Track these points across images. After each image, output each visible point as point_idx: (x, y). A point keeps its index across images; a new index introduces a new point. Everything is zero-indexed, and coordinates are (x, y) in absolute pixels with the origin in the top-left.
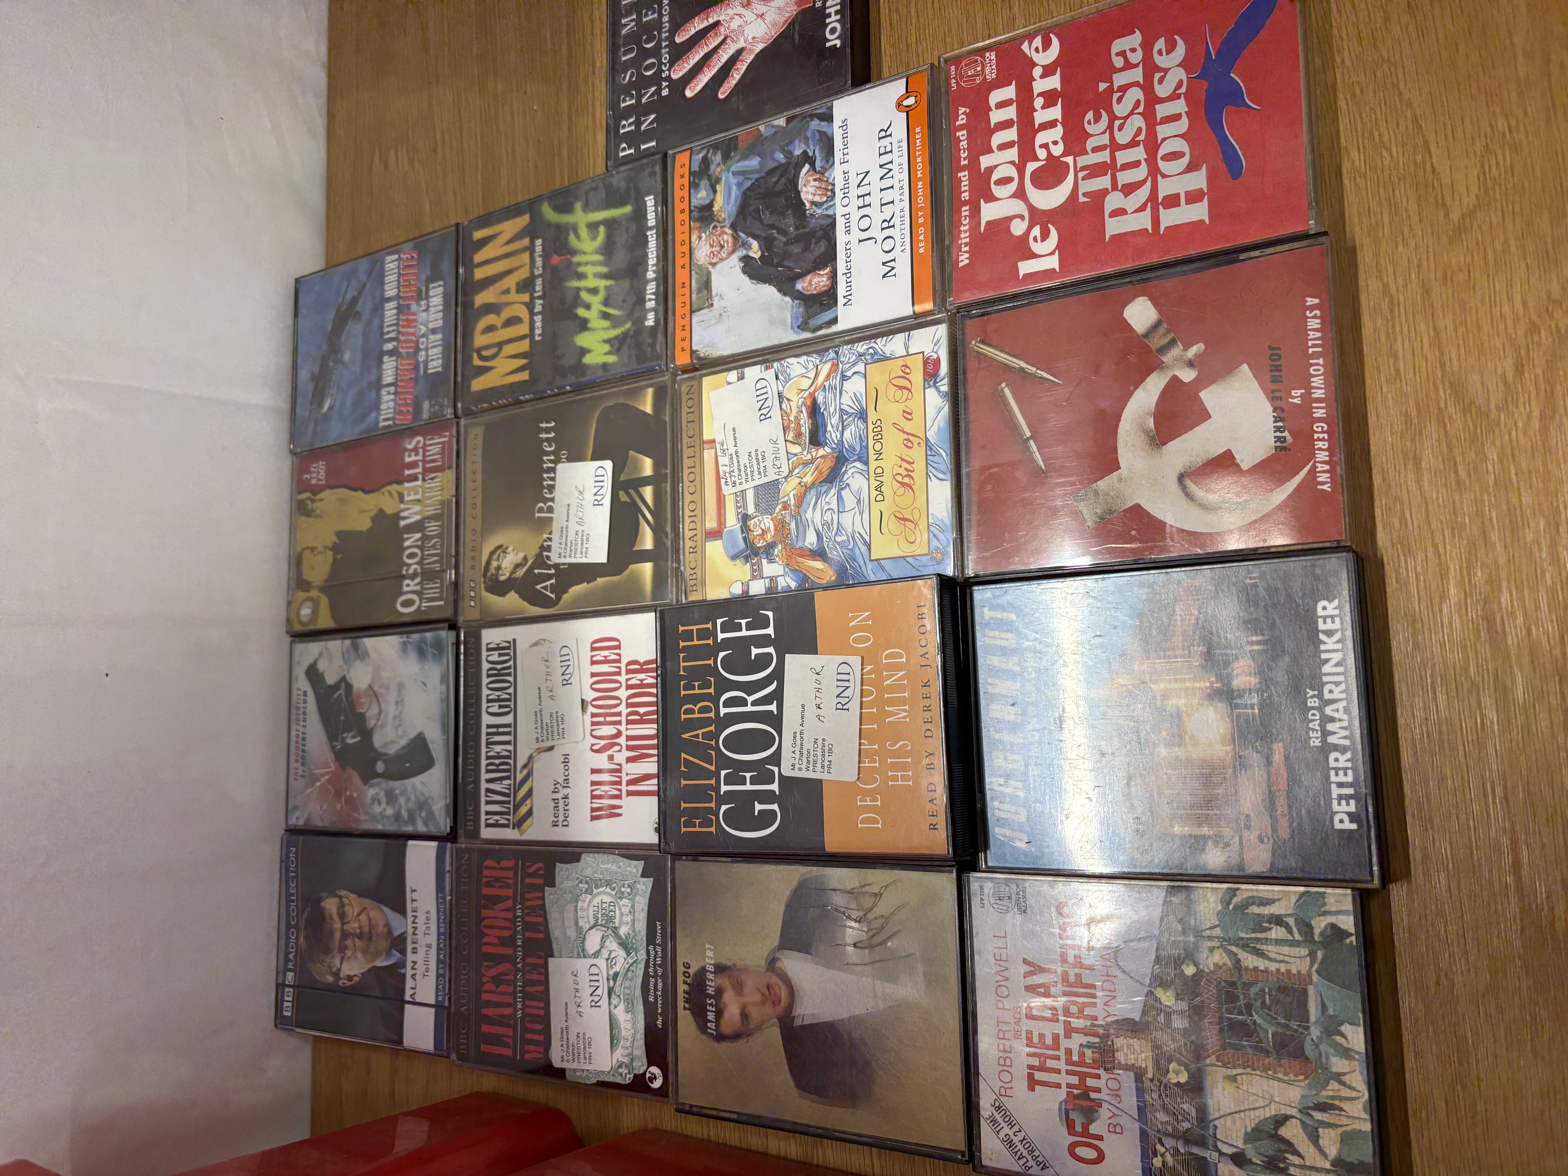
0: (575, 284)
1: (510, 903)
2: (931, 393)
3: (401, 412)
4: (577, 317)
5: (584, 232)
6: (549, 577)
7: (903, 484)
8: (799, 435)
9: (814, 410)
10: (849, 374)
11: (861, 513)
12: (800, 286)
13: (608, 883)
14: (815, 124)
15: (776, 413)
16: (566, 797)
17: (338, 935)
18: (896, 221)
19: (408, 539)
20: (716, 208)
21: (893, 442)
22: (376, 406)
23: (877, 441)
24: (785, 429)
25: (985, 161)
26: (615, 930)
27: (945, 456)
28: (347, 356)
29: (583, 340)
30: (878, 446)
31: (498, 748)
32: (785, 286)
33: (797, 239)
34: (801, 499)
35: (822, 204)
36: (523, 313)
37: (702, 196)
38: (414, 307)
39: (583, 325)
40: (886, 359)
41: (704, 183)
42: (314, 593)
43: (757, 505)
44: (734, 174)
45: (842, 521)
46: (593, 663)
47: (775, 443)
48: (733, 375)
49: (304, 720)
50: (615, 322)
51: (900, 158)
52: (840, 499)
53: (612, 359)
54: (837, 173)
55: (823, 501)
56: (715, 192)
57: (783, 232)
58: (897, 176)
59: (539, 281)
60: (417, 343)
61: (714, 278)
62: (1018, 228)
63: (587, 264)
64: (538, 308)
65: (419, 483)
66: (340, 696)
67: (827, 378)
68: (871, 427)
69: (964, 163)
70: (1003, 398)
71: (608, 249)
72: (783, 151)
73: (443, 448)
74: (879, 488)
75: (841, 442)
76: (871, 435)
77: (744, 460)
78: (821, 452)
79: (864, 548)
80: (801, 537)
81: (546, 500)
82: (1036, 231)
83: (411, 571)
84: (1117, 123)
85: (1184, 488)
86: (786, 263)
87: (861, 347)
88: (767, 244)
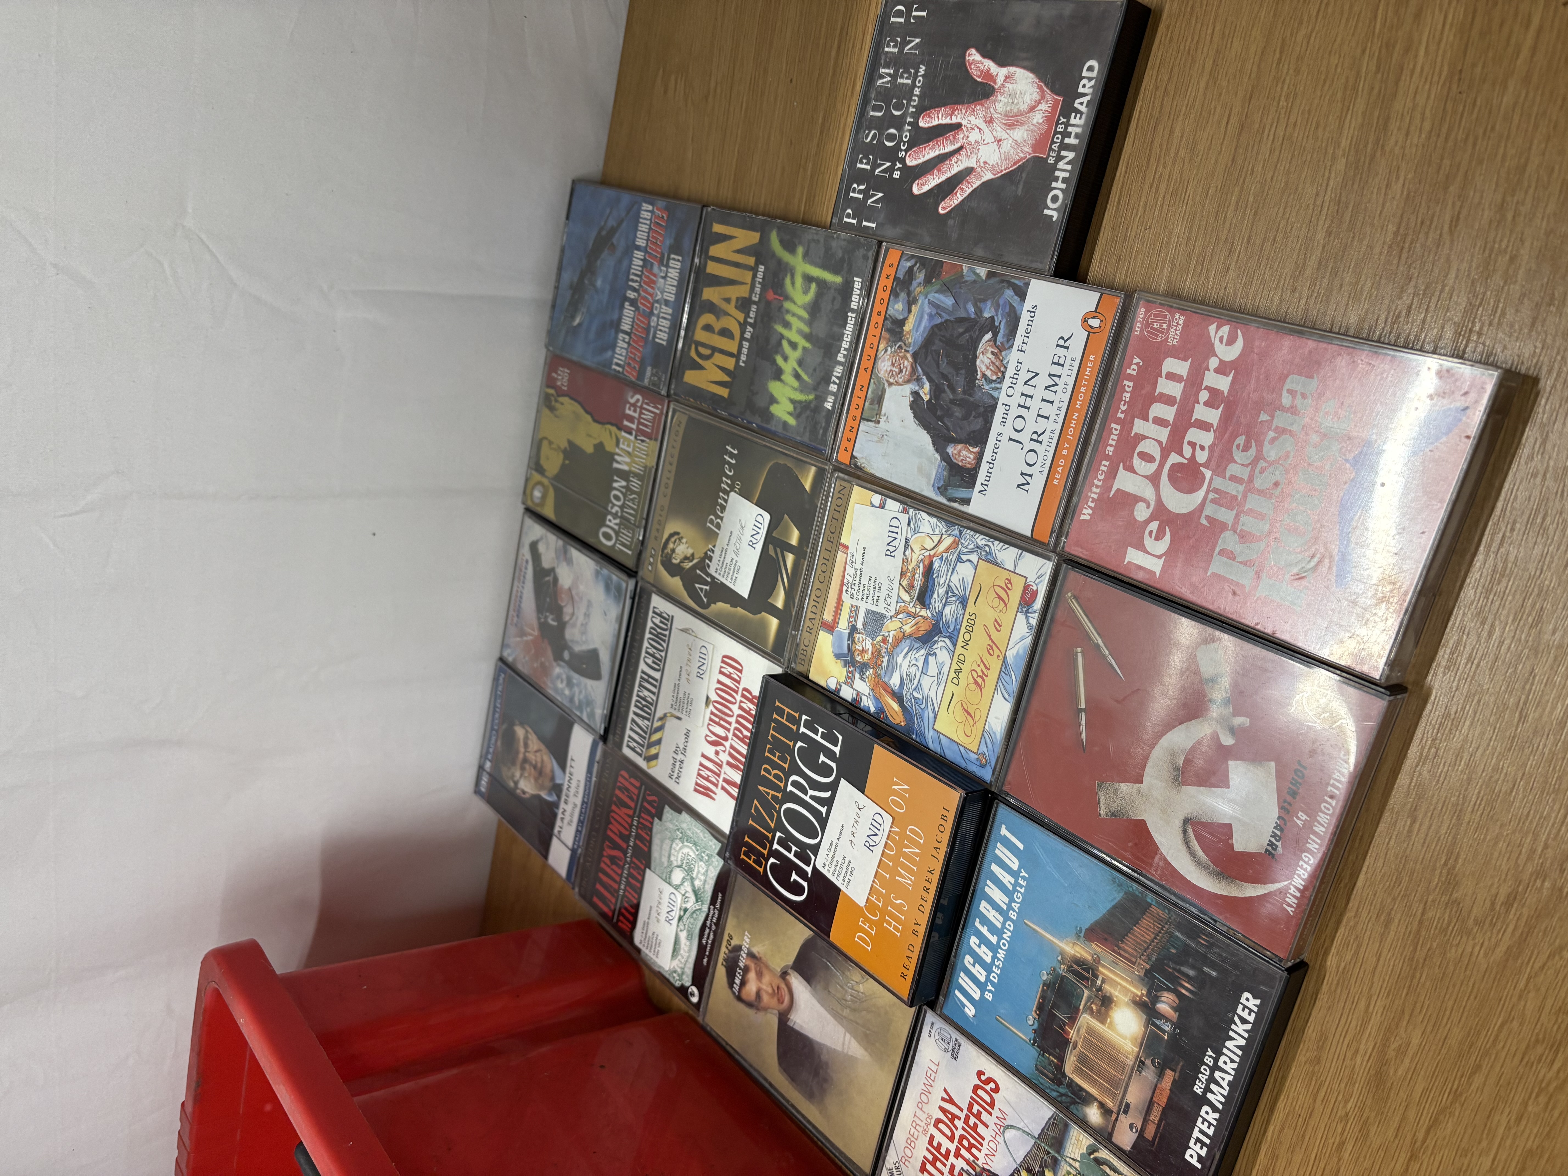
0: (780, 329)
2: (1021, 617)
3: (629, 364)
4: (774, 362)
5: (799, 281)
6: (705, 583)
7: (976, 683)
8: (911, 586)
9: (929, 571)
10: (964, 558)
12: (951, 450)
13: (695, 844)
14: (1009, 293)
15: (899, 554)
16: (682, 762)
17: (521, 756)
18: (1044, 438)
20: (907, 328)
21: (979, 641)
22: (613, 346)
23: (969, 632)
24: (903, 574)
25: (1140, 426)
26: (692, 879)
27: (1014, 680)
28: (599, 283)
29: (775, 387)
31: (646, 693)
32: (940, 441)
33: (961, 403)
34: (897, 642)
35: (991, 381)
36: (736, 330)
37: (898, 308)
38: (656, 269)
39: (778, 374)
40: (997, 564)
41: (903, 295)
42: (546, 481)
43: (864, 625)
44: (930, 302)
45: (922, 682)
46: (721, 672)
47: (891, 581)
48: (877, 499)
49: (524, 583)
50: (803, 387)
51: (1068, 378)
52: (926, 661)
53: (792, 421)
54: (1013, 357)
55: (912, 655)
57: (953, 389)
58: (1060, 394)
59: (754, 308)
60: (652, 305)
61: (887, 396)
62: (1141, 513)
63: (794, 315)
64: (748, 335)
65: (632, 438)
66: (549, 581)
67: (947, 550)
68: (967, 616)
69: (1121, 415)
70: (1075, 660)
71: (814, 309)
74: (958, 672)
75: (941, 613)
76: (965, 623)
77: (865, 581)
78: (923, 613)
79: (931, 715)
80: (889, 674)
81: (717, 517)
82: (1154, 526)
84: (1262, 464)
85: (1185, 831)
86: (946, 420)
87: (981, 540)
88: (936, 391)
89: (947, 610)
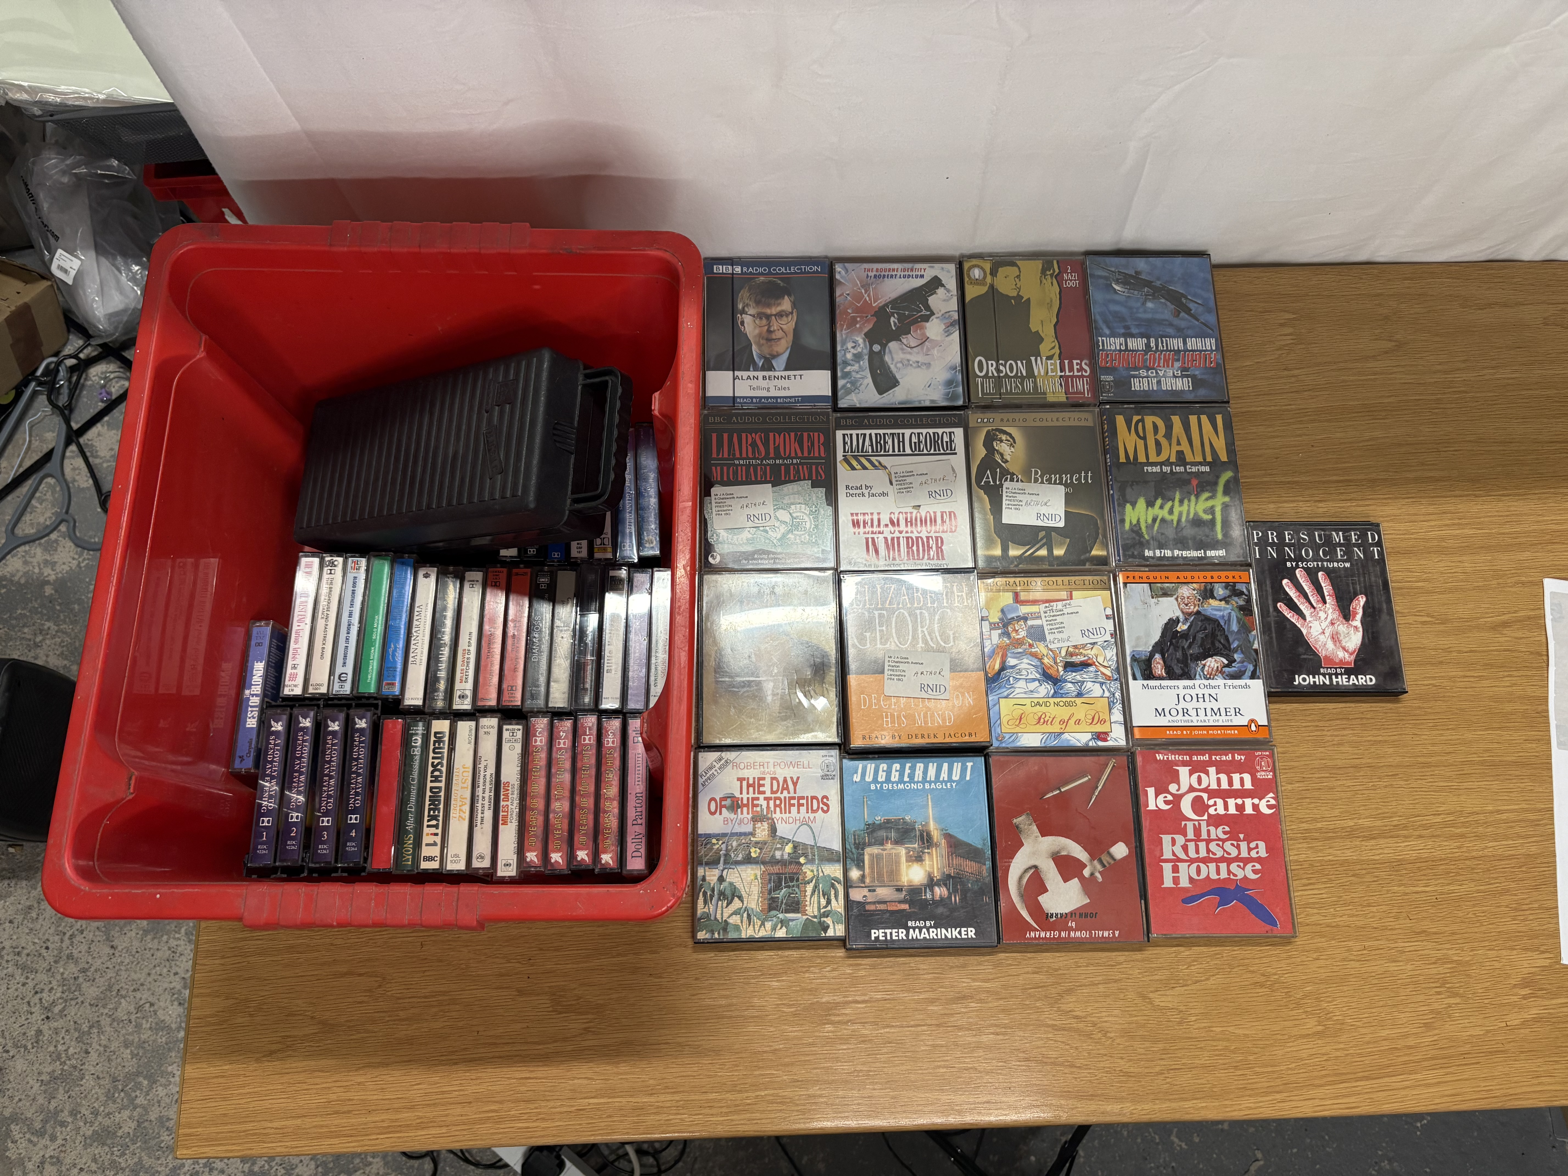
0: (1178, 497)
1: (800, 454)
2: (1089, 736)
3: (1107, 356)
4: (1156, 499)
5: (1210, 503)
6: (994, 480)
7: (1040, 719)
8: (1072, 655)
9: (1085, 665)
10: (1104, 687)
11: (1025, 693)
12: (1158, 656)
14: (1251, 667)
15: (1086, 640)
16: (863, 495)
17: (768, 311)
18: (1187, 717)
19: (1022, 363)
20: (1211, 601)
21: (1063, 713)
22: (1114, 335)
23: (1065, 704)
24: (1075, 647)
25: (1212, 770)
26: (791, 531)
27: (1054, 743)
29: (1141, 503)
30: (1062, 704)
31: (890, 442)
32: (1159, 647)
33: (1185, 655)
34: (1034, 655)
35: (1203, 671)
36: (1163, 458)
37: (1220, 591)
38: (1177, 365)
39: (1150, 504)
40: (1110, 710)
41: (1228, 592)
42: (989, 279)
43: (1032, 626)
44: (1230, 613)
45: (1021, 681)
46: (942, 513)
47: (1068, 640)
48: (1109, 612)
49: (904, 277)
50: (1150, 527)
51: (1222, 720)
52: (1034, 680)
53: (1127, 526)
54: (1220, 681)
55: (1033, 669)
56: (1221, 600)
57: (1190, 647)
58: (1212, 719)
59: (1182, 469)
60: (1153, 369)
61: (1169, 598)
62: (1173, 788)
63: (1189, 506)
64: (1165, 469)
65: (1059, 374)
66: (922, 311)
67: (1103, 674)
68: (1073, 700)
69: (1213, 757)
70: (1083, 777)
71: (1197, 522)
72: (1238, 646)
73: (1080, 393)
74: (1038, 704)
75: (1066, 681)
76: (1068, 700)
77: (1059, 619)
78: (1061, 669)
79: (1005, 694)
80: (1013, 655)
81: (1042, 477)
82: (1170, 798)
83: (1001, 368)
84: (1221, 843)
85: (1030, 868)
86: (1172, 647)
87: (1118, 695)
88: (1185, 635)
89: (1070, 685)
